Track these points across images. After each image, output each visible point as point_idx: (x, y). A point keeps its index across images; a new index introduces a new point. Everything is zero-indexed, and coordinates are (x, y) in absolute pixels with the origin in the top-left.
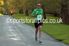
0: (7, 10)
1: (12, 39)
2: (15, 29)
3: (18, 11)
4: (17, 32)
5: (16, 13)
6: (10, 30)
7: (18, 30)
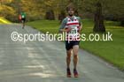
0: (19, 12)
1: (36, 74)
2: (40, 53)
3: (44, 14)
4: (46, 59)
5: (39, 19)
6: (31, 56)
7: (47, 56)
